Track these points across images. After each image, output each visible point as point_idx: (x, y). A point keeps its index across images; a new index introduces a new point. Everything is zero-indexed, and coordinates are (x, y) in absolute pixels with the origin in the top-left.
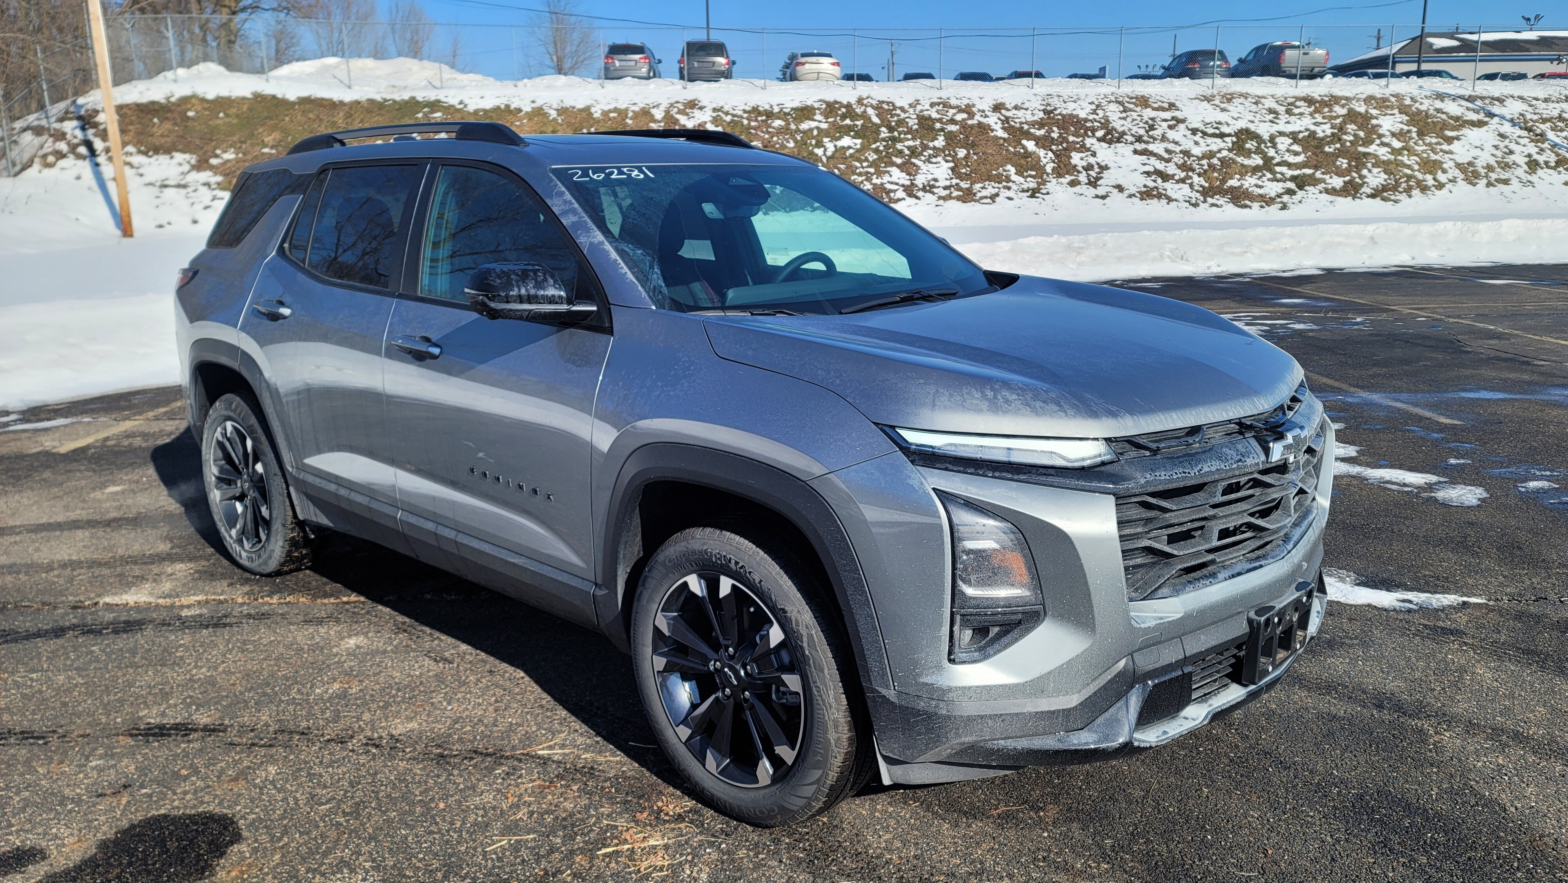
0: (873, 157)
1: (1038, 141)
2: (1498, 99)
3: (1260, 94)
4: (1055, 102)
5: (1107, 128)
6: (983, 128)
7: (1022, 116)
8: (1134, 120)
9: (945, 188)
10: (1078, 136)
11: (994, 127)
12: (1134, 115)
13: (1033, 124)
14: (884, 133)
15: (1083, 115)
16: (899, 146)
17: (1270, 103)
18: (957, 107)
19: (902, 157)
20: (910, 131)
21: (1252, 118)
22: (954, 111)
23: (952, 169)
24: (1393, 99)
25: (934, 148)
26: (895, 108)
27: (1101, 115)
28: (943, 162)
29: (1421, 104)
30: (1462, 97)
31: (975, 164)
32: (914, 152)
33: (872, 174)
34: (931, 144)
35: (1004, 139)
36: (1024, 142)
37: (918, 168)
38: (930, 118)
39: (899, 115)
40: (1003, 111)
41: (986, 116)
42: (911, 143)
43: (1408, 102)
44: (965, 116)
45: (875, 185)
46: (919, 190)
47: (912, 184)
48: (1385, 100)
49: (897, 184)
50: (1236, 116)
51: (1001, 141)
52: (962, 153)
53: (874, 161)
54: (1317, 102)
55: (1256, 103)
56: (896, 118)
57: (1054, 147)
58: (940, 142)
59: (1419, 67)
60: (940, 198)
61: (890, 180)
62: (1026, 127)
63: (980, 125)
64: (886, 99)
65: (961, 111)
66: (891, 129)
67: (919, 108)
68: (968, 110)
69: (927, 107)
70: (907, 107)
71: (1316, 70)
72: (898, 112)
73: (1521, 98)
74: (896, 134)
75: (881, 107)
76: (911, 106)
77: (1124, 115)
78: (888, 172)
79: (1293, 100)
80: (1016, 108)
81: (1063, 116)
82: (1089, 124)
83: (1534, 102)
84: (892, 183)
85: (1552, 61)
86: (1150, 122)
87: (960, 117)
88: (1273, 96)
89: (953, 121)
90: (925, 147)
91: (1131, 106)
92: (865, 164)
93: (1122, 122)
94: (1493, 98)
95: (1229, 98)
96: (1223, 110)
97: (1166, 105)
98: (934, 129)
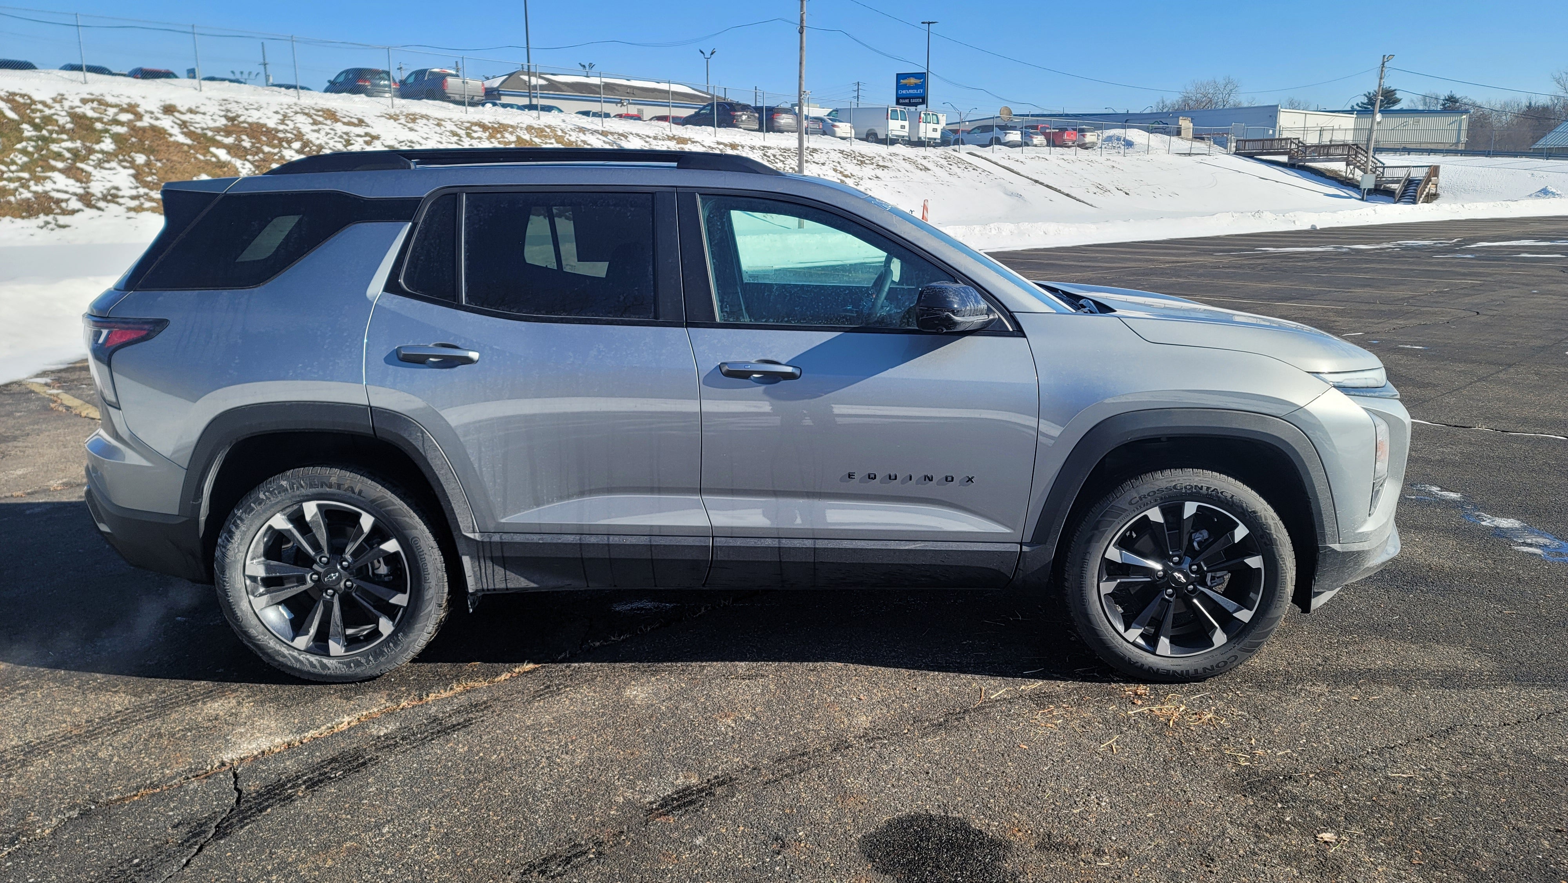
0: (21, 159)
1: (229, 149)
2: (622, 135)
3: (440, 117)
4: (236, 109)
5: (302, 140)
6: (159, 133)
7: (200, 122)
8: (327, 134)
9: (133, 198)
10: (274, 147)
11: (171, 131)
12: (327, 128)
13: (217, 130)
14: (28, 130)
15: (271, 124)
16: (54, 147)
17: (450, 126)
18: (116, 106)
19: (63, 161)
20: (62, 130)
21: (440, 140)
22: (115, 110)
23: (135, 176)
24: (548, 130)
25: (102, 152)
26: (34, 102)
27: (291, 125)
28: (119, 169)
29: (570, 135)
30: (597, 132)
31: (162, 172)
32: (76, 155)
33: (28, 180)
34: (97, 147)
35: (189, 146)
36: (213, 149)
37: (89, 174)
38: (84, 117)
39: (41, 111)
40: (176, 114)
41: (157, 119)
42: (69, 144)
43: (560, 133)
44: (130, 116)
45: (35, 193)
46: (99, 199)
47: (88, 193)
48: (542, 130)
49: (66, 192)
50: (425, 136)
51: (186, 148)
52: (140, 159)
53: (25, 164)
54: (489, 128)
55: (438, 125)
56: (38, 114)
57: (249, 157)
58: (108, 145)
59: (530, 101)
60: (130, 209)
61: (56, 187)
62: (210, 134)
63: (153, 128)
64: (17, 91)
65: (123, 110)
66: (37, 127)
67: (66, 104)
68: (131, 108)
69: (77, 103)
70: (49, 102)
71: (476, 98)
72: (40, 107)
73: (638, 135)
74: (44, 132)
75: (14, 100)
76: (54, 100)
77: (315, 127)
78: (49, 178)
79: (468, 125)
80: (191, 111)
81: (250, 124)
82: (281, 135)
83: (648, 139)
84: (58, 191)
85: (617, 103)
86: (345, 137)
87: (125, 117)
88: (450, 119)
89: (116, 122)
90: (91, 151)
91: (321, 119)
92: (13, 168)
93: (316, 135)
94: (619, 134)
95: (413, 118)
96: (411, 129)
97: (356, 121)
98: (94, 130)
